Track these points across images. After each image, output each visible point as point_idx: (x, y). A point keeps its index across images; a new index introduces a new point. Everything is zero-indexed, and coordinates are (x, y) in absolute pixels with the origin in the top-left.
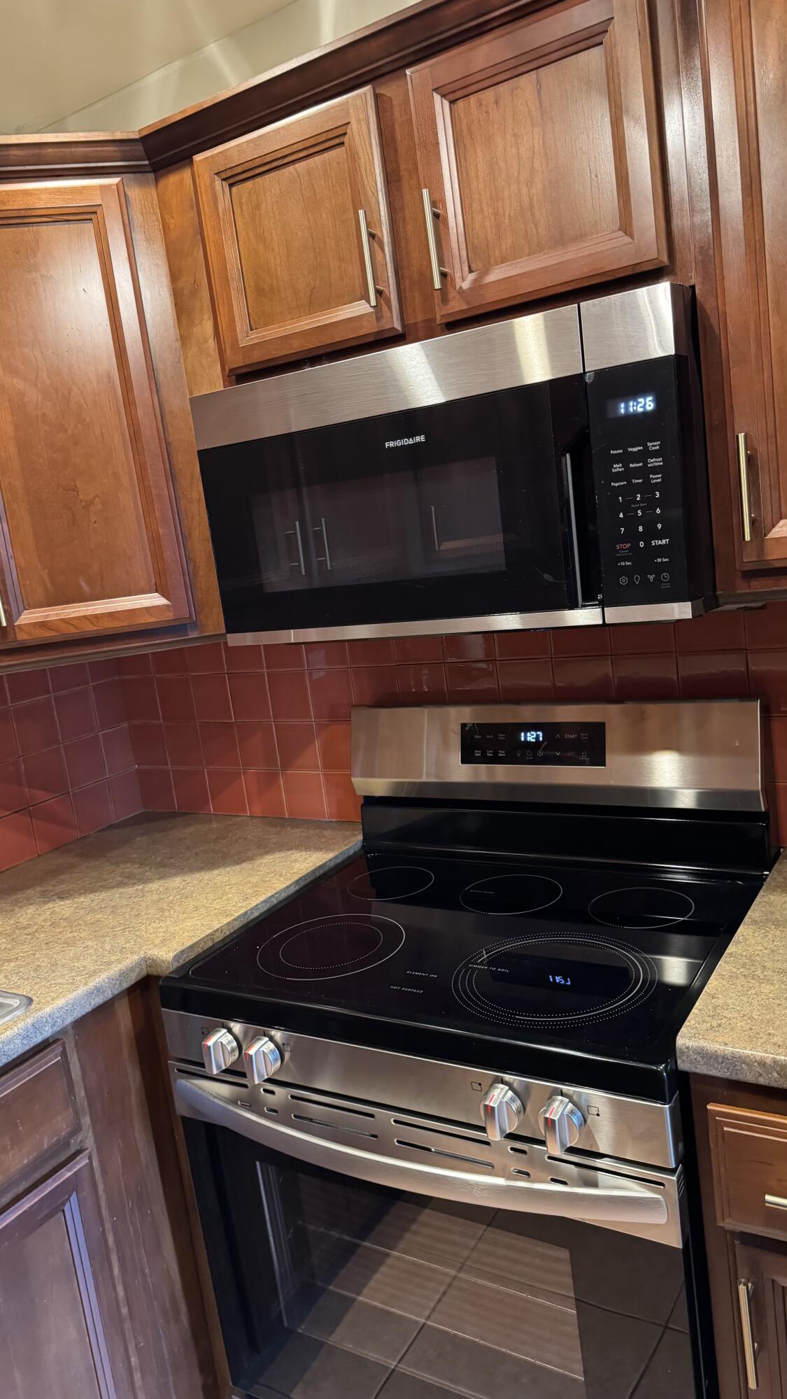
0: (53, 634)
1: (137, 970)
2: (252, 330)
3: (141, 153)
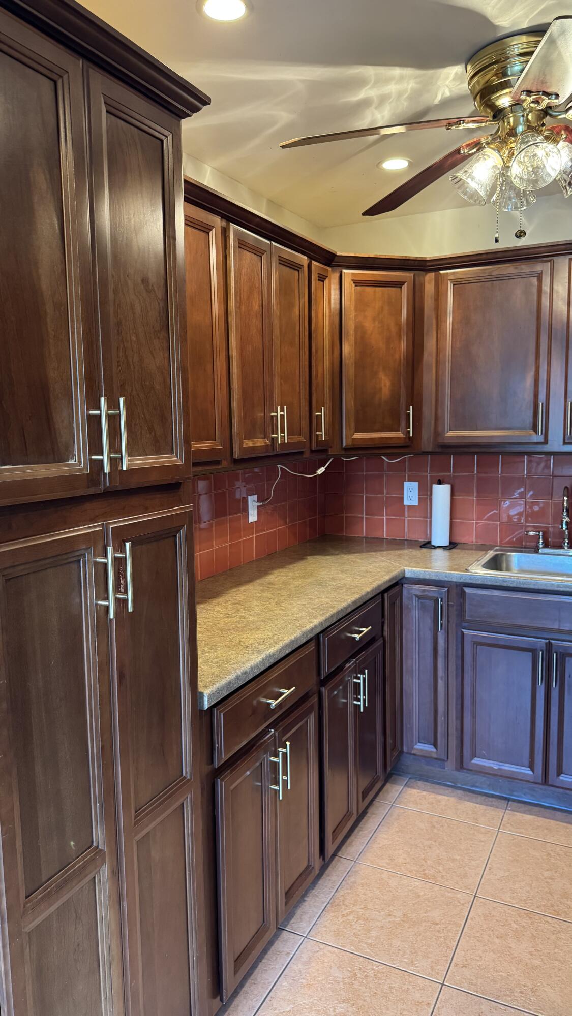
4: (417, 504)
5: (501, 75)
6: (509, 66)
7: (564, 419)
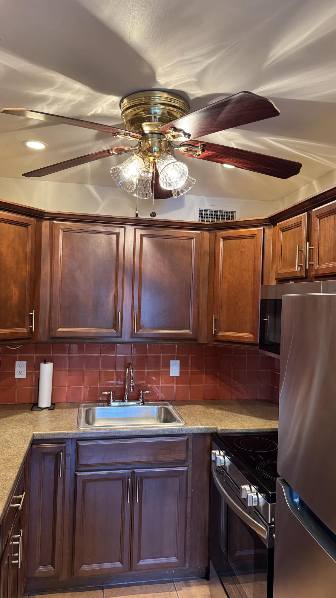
0: (225, 339)
1: (213, 430)
2: (281, 269)
3: (269, 221)
4: (25, 377)
5: (147, 112)
6: (152, 108)
7: (132, 323)
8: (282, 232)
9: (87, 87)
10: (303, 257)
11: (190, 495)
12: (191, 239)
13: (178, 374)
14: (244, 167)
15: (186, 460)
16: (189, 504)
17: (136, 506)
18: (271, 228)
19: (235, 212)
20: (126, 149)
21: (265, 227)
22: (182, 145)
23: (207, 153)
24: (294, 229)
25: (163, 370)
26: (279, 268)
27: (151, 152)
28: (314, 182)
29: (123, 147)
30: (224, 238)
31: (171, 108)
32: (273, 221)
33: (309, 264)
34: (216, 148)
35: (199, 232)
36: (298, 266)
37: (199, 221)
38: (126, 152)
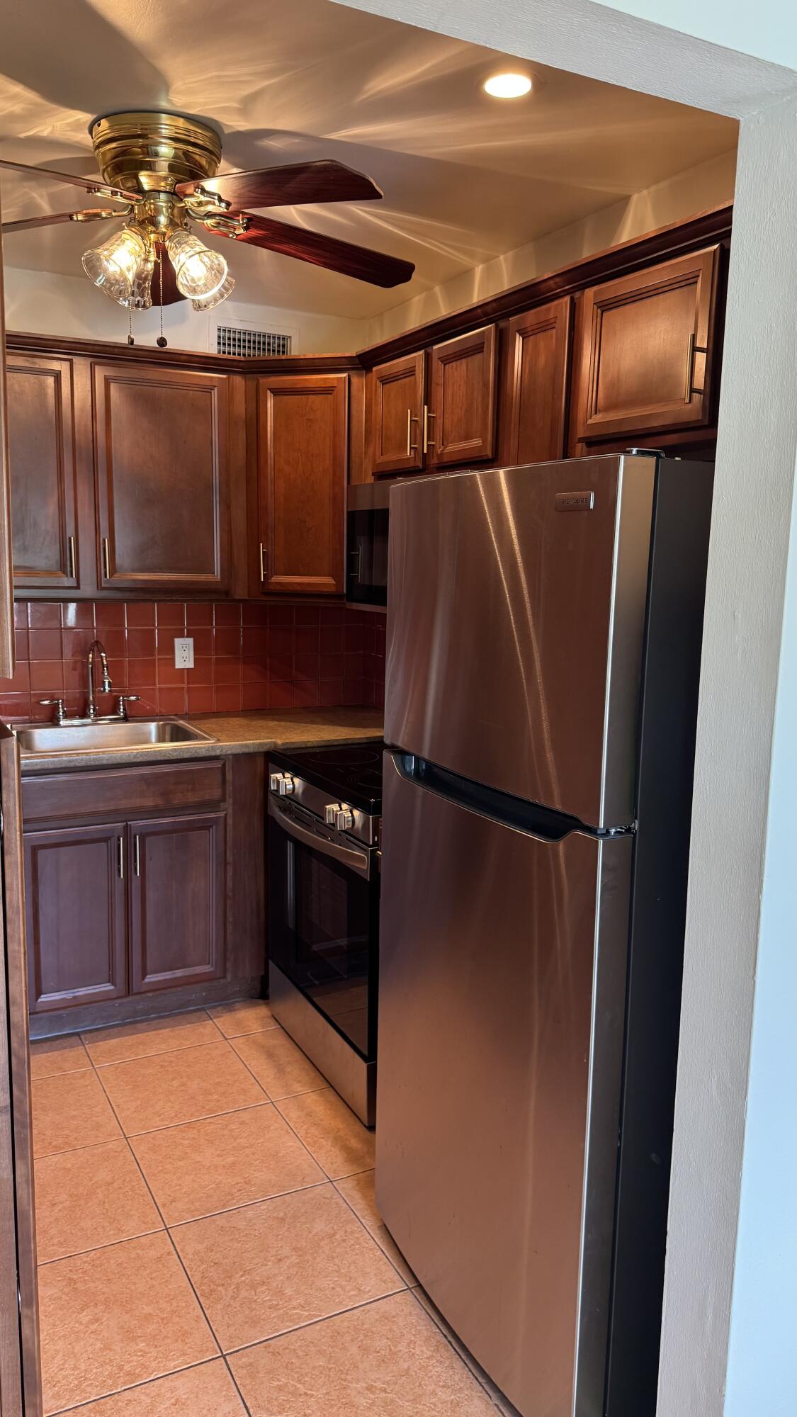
0: (283, 589)
1: (269, 746)
2: (382, 455)
3: (358, 362)
6: (154, 145)
7: (97, 559)
8: (383, 384)
9: (34, 93)
10: (418, 431)
11: (231, 859)
12: (209, 390)
13: (191, 665)
14: (317, 261)
15: (223, 799)
16: (230, 873)
17: (136, 884)
18: (362, 376)
19: (290, 337)
20: (104, 214)
21: (352, 373)
22: (210, 215)
23: (253, 233)
24: (402, 380)
25: (161, 657)
26: (378, 453)
27: (154, 226)
28: (437, 289)
29: (99, 211)
30: (276, 392)
31: (190, 148)
32: (365, 362)
33: (428, 445)
34: (269, 225)
35: (224, 376)
36: (411, 448)
37: (219, 353)
38: (103, 218)
